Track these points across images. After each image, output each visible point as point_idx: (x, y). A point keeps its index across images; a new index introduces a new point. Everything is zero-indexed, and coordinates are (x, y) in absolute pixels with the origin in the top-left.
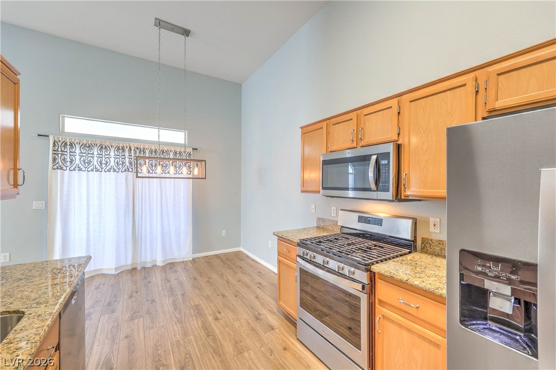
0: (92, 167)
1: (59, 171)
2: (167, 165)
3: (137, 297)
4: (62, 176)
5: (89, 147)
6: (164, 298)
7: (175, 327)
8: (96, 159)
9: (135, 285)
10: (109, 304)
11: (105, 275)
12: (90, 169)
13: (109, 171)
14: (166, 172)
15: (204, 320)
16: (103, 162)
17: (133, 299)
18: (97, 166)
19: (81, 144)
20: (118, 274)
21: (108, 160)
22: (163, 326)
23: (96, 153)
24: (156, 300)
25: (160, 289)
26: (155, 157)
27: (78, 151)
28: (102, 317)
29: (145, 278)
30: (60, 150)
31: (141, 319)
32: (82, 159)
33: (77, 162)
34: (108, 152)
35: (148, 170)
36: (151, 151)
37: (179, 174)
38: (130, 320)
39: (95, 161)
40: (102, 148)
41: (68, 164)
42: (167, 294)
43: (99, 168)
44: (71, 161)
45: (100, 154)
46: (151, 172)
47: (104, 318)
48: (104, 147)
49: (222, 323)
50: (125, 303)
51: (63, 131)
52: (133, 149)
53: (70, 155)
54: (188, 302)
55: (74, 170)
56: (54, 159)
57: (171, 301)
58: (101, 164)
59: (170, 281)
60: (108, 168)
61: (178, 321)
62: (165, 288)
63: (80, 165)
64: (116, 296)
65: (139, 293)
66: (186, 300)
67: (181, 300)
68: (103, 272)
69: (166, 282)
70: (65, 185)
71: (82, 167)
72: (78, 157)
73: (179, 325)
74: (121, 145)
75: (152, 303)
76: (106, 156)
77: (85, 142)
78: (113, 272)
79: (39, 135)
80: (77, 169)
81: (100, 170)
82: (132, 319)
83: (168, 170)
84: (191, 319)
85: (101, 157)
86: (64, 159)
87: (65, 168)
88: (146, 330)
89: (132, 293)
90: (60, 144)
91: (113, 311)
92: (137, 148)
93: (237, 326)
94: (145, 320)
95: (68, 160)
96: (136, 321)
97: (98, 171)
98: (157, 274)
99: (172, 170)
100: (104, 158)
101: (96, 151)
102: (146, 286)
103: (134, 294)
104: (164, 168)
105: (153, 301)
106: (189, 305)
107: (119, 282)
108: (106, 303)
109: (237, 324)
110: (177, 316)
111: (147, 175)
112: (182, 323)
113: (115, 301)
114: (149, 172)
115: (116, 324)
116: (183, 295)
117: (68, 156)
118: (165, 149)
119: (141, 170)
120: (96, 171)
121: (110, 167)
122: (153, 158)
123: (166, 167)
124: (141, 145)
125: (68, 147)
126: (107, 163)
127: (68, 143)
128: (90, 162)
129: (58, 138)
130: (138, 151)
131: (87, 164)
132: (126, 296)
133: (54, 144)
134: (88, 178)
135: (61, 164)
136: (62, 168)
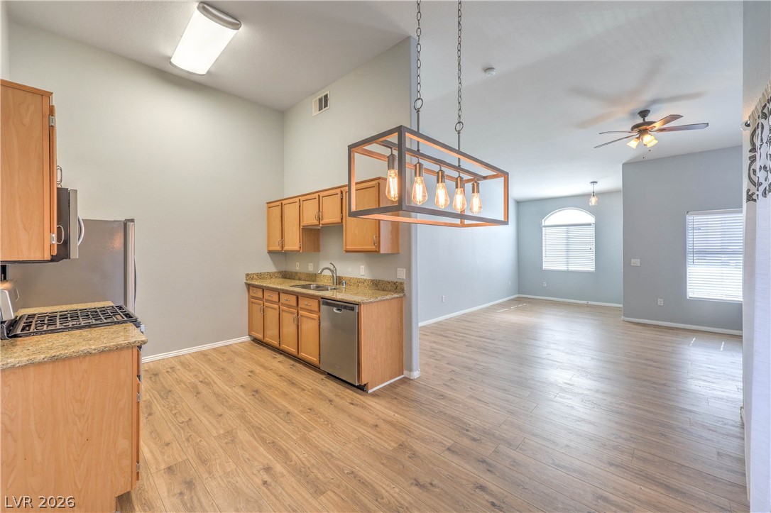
15: (288, 462)
49: (256, 464)
84: (313, 461)
93: (231, 463)
109: (231, 466)
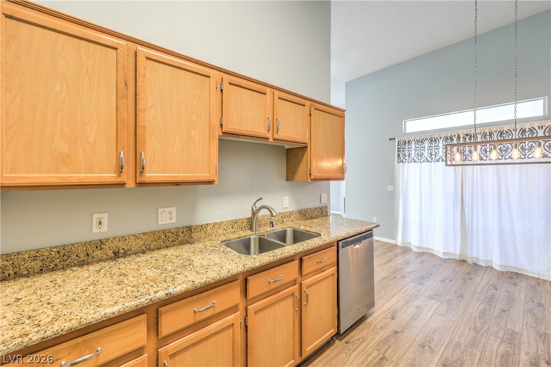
0: (424, 159)
1: (401, 163)
2: (507, 149)
3: (448, 284)
4: (403, 168)
5: (421, 142)
6: (475, 300)
7: (467, 331)
8: (426, 151)
9: (454, 274)
10: (422, 278)
11: (433, 255)
12: (422, 161)
13: (438, 161)
14: (507, 157)
15: (512, 352)
16: (433, 153)
17: (443, 285)
18: (428, 158)
19: (415, 140)
20: (446, 259)
21: (437, 151)
22: (454, 322)
23: (426, 146)
24: (465, 297)
25: (479, 290)
26: (490, 141)
27: (413, 147)
28: (411, 283)
29: (469, 273)
30: (402, 147)
31: (439, 303)
32: (416, 153)
33: (413, 155)
34: (437, 144)
35: (481, 157)
36: (485, 135)
37: (505, 159)
38: (429, 298)
39: (426, 154)
40: (432, 141)
41: (407, 157)
42: (482, 298)
43: (429, 159)
44: (409, 155)
45: (430, 147)
46: (485, 158)
47: (412, 285)
48: (433, 140)
50: (434, 283)
51: (405, 133)
52: (461, 136)
53: (408, 151)
54: (504, 322)
55: (411, 162)
56: (399, 155)
57: (481, 307)
58: (431, 155)
59: (497, 290)
60: (437, 158)
61: (475, 329)
62: (485, 292)
63: (415, 158)
64: (431, 274)
65: (452, 283)
66: (502, 317)
67: (496, 314)
68: (433, 253)
69: (491, 287)
70: (405, 175)
71: (416, 159)
72: (413, 152)
73: (472, 332)
74: (449, 135)
75: (458, 297)
76: (435, 148)
77: (418, 138)
78: (441, 256)
79: (390, 139)
80: (412, 161)
81: (431, 160)
82: (431, 298)
83: (509, 155)
84: (493, 338)
85: (431, 149)
86: (405, 155)
87: (405, 161)
88: (436, 313)
89: (447, 279)
90: (402, 143)
91: (421, 284)
92: (467, 135)
94: (441, 305)
95: (407, 154)
96: (434, 301)
97: (429, 161)
98: (486, 276)
99: (516, 154)
100: (433, 150)
101: (426, 144)
102: (465, 280)
103: (448, 281)
104: (504, 152)
105: (461, 296)
106: (503, 324)
107: (441, 266)
108: (420, 276)
110: (478, 324)
111: (479, 162)
112: (477, 333)
113: (428, 278)
114: (481, 159)
115: (417, 294)
116: (503, 311)
117: (407, 151)
118: (506, 129)
119: (471, 157)
120: (427, 162)
121: (438, 157)
122: (487, 142)
123: (506, 151)
124: (471, 131)
125: (407, 144)
126: (436, 154)
127: (407, 142)
128: (422, 154)
129: (401, 139)
130: (468, 138)
131: (419, 157)
132: (439, 279)
133: (398, 144)
134: (420, 168)
135: (402, 158)
136: (403, 162)
